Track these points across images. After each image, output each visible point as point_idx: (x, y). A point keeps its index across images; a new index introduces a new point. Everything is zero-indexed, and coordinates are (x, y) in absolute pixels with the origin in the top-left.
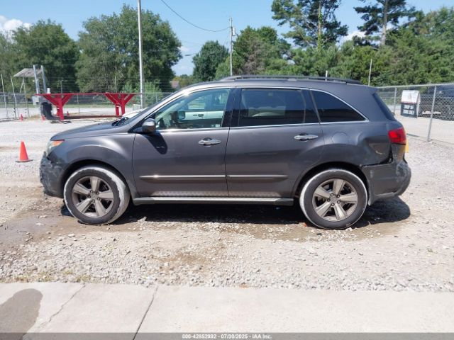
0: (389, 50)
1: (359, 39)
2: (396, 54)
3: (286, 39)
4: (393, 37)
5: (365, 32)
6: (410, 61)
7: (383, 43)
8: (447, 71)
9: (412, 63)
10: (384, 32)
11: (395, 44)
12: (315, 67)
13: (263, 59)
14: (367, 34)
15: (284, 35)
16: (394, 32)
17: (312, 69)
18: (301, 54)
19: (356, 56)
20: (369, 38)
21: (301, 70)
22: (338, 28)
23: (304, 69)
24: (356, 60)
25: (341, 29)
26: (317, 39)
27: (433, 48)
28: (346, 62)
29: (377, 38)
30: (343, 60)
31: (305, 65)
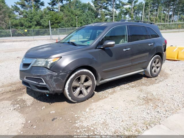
0: (62, 13)
1: (49, 8)
2: (65, 15)
3: (17, 5)
4: (62, 8)
5: (51, 5)
6: (70, 18)
7: (59, 10)
8: (82, 22)
9: (71, 19)
10: (59, 6)
11: (64, 11)
12: (34, 19)
13: (7, 14)
14: (52, 6)
15: (16, 3)
16: (63, 6)
17: (33, 20)
18: (26, 13)
19: (51, 15)
20: (54, 8)
21: (28, 20)
22: (40, 2)
23: (29, 20)
24: (51, 16)
25: (41, 3)
26: (32, 6)
27: (76, 13)
28: (47, 17)
29: (57, 8)
30: (45, 16)
31: (29, 18)
